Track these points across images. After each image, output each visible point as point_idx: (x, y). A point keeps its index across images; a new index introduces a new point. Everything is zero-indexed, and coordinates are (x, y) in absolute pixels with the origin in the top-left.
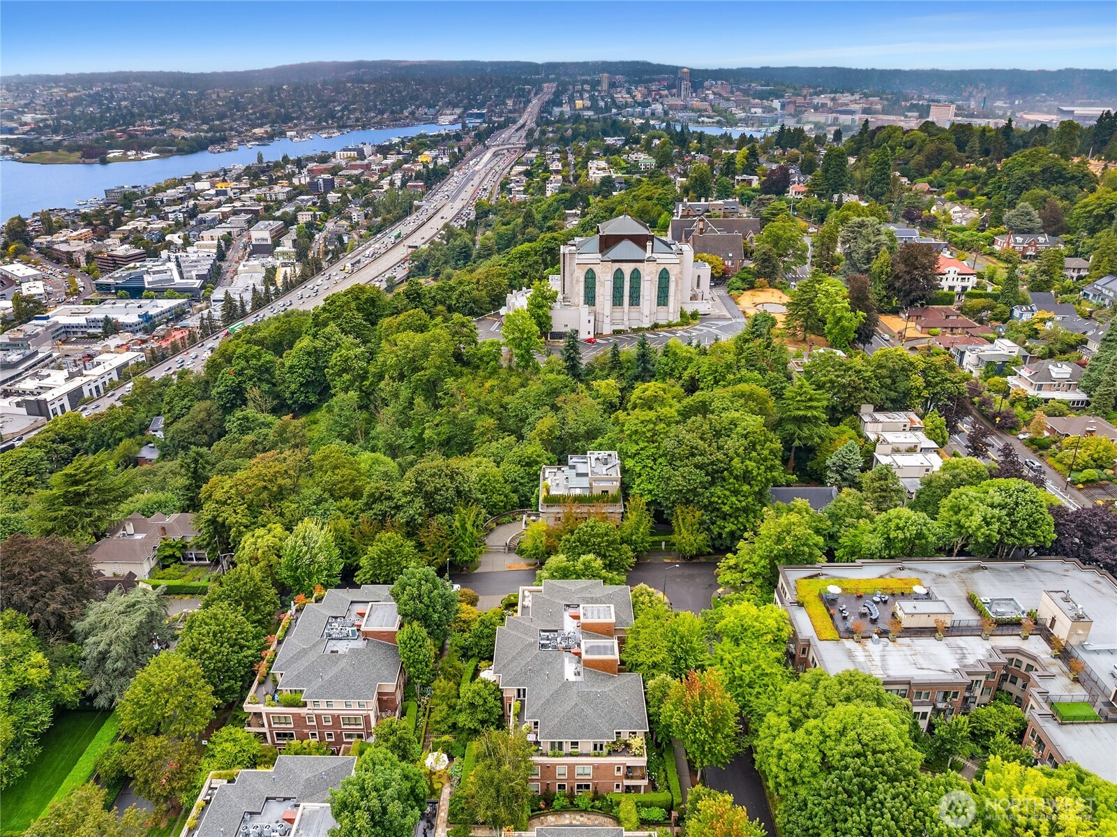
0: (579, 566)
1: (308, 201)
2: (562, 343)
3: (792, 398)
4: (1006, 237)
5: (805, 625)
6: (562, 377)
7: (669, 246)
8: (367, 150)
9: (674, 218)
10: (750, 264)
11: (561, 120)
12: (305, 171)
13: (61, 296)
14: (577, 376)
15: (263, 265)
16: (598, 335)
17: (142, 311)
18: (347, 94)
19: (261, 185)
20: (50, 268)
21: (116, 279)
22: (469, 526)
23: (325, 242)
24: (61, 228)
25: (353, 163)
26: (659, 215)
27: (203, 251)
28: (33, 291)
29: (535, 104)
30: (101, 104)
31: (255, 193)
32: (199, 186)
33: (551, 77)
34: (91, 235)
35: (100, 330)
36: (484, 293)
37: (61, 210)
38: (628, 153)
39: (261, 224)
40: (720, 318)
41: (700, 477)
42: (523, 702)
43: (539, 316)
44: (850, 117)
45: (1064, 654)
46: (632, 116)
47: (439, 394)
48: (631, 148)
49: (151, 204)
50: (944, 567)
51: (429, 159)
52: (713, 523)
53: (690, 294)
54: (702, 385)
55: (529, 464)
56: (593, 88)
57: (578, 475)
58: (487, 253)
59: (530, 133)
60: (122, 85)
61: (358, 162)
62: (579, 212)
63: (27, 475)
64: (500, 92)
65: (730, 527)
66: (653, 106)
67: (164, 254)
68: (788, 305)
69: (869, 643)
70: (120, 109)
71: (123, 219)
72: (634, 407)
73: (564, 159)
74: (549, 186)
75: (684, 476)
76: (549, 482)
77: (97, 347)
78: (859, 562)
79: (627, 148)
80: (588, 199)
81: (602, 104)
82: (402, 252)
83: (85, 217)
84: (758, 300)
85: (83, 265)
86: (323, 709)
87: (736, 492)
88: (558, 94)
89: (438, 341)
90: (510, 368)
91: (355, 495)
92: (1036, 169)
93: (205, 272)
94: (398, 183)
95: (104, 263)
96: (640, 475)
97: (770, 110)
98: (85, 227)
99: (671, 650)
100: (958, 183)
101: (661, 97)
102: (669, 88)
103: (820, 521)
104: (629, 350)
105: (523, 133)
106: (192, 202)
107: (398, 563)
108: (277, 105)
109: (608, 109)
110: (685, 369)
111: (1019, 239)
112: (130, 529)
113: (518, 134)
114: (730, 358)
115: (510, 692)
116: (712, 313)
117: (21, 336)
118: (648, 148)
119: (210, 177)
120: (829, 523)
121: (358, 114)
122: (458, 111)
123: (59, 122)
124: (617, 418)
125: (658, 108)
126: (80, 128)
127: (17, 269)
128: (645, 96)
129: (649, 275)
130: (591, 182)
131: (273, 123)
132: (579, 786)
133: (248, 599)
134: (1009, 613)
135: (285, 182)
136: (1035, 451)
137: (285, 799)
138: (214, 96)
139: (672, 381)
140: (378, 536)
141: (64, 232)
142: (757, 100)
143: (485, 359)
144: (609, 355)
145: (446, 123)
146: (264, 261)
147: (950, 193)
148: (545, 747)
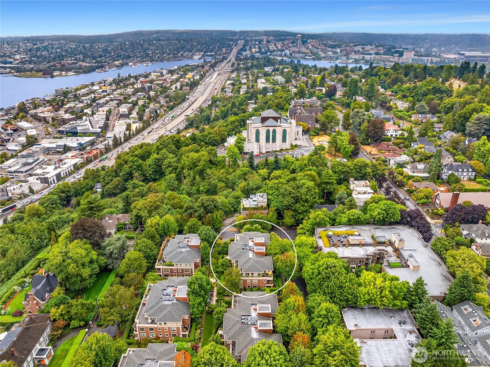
0: (254, 228)
1: (142, 95)
2: (247, 156)
3: (324, 176)
4: (415, 115)
5: (321, 243)
6: (248, 169)
7: (286, 120)
8: (165, 72)
9: (291, 106)
10: (318, 126)
11: (246, 59)
12: (139, 81)
13: (43, 135)
14: (253, 168)
15: (125, 123)
16: (261, 153)
17: (78, 142)
18: (154, 46)
19: (121, 88)
20: (37, 124)
21: (66, 128)
22: (218, 217)
23: (150, 112)
24: (39, 106)
25: (159, 78)
26: (285, 105)
27: (100, 117)
28: (32, 134)
29: (235, 51)
30: (48, 51)
31: (119, 91)
32: (95, 88)
33: (241, 37)
34: (52, 109)
35: (62, 149)
36: (218, 138)
37: (38, 98)
38: (274, 76)
39: (123, 105)
40: (305, 147)
41: (292, 200)
42: (237, 264)
43: (239, 146)
44: (369, 56)
45: (396, 250)
46: (276, 55)
47: (205, 175)
48: (275, 73)
49: (75, 96)
50: (366, 228)
51: (191, 77)
52: (296, 215)
53: (294, 138)
54: (296, 172)
55: (237, 198)
56: (260, 43)
57: (253, 201)
58: (217, 119)
59: (233, 65)
60: (56, 42)
61: (161, 78)
62: (254, 102)
63: (52, 205)
64: (220, 45)
65: (301, 217)
66: (285, 51)
67: (84, 118)
68: (329, 142)
69: (339, 248)
70: (57, 53)
71: (65, 102)
72: (272, 179)
73: (247, 78)
74: (241, 90)
75: (288, 200)
76: (244, 203)
77: (63, 157)
78: (340, 226)
79: (273, 73)
80: (257, 97)
81: (263, 50)
82: (182, 117)
83: (48, 101)
84: (320, 140)
85: (51, 122)
86: (179, 267)
87: (303, 206)
88: (244, 46)
89: (204, 156)
90: (229, 165)
91: (181, 208)
92: (430, 88)
93: (102, 126)
94: (179, 87)
95: (59, 122)
96: (273, 201)
97: (336, 53)
98: (49, 106)
99: (281, 250)
100: (403, 91)
101: (289, 47)
102: (293, 43)
103: (331, 215)
104: (271, 159)
105: (230, 64)
106: (93, 96)
107: (197, 228)
108: (124, 51)
109: (266, 53)
110: (291, 166)
111: (420, 116)
112: (107, 219)
113: (228, 64)
114: (306, 162)
115: (233, 262)
116: (303, 145)
117: (31, 152)
118: (282, 74)
119: (98, 84)
120: (333, 215)
121: (159, 55)
122: (202, 53)
123: (31, 59)
124: (266, 182)
125: (288, 52)
126: (40, 61)
127: (23, 124)
128: (282, 47)
129: (279, 131)
130: (258, 89)
131: (123, 59)
132: (254, 287)
133: (152, 238)
134: (383, 240)
135: (131, 87)
136: (409, 194)
137: (173, 286)
138: (97, 47)
139: (286, 170)
140: (190, 220)
141: (41, 108)
142: (330, 49)
143: (220, 162)
144: (264, 161)
145: (197, 59)
146: (125, 121)
147: (399, 96)
148: (244, 275)
